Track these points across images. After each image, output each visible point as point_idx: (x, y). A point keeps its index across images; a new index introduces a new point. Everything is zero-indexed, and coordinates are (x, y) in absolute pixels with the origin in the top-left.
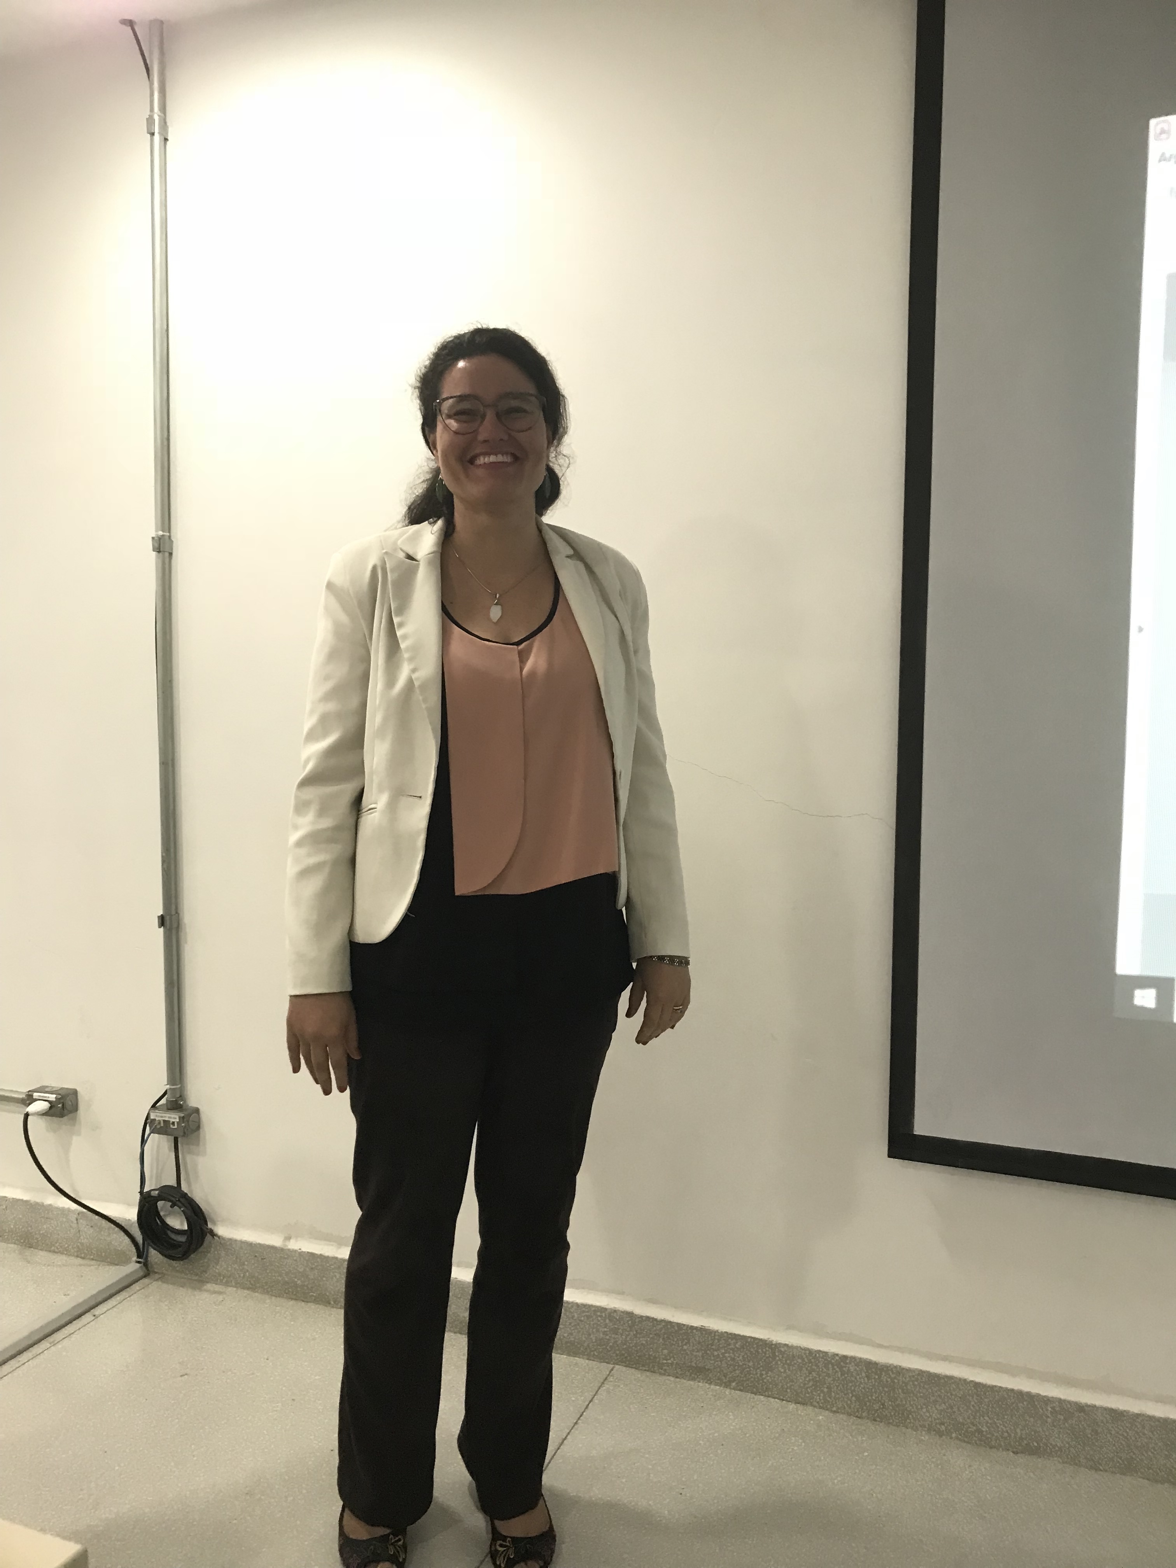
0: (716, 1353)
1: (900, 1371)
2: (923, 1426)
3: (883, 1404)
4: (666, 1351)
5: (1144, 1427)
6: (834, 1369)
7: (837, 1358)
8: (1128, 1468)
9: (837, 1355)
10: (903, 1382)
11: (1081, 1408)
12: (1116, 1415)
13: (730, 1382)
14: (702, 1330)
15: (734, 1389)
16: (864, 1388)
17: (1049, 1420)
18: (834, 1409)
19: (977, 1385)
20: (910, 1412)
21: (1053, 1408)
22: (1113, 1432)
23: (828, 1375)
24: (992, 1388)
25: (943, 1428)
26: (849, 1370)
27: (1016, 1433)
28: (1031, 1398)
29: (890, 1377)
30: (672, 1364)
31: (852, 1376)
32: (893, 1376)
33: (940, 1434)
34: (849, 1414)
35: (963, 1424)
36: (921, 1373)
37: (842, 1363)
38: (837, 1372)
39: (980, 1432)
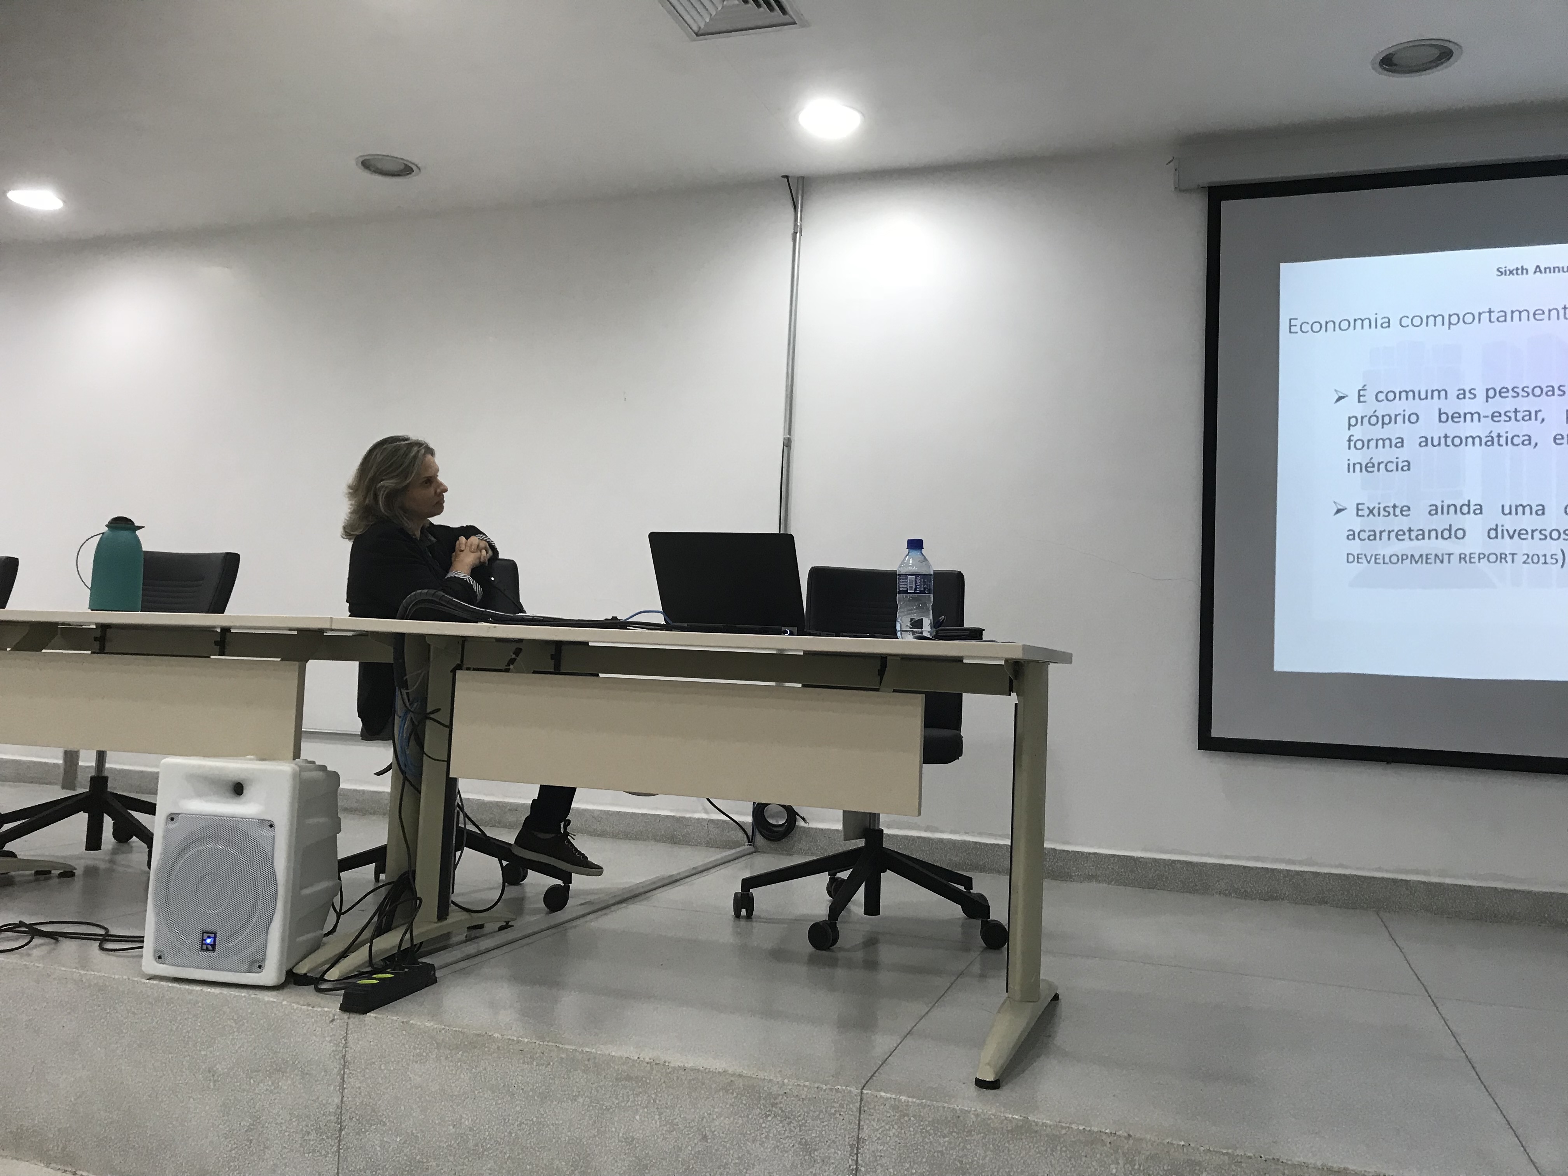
0: (1103, 866)
1: (1205, 865)
2: (1216, 893)
4: (1074, 868)
5: (1330, 880)
6: (1166, 868)
7: (1170, 862)
8: (1323, 901)
9: (1169, 860)
10: (1205, 871)
11: (1297, 873)
12: (1316, 875)
13: (1111, 882)
14: (1095, 854)
15: (1113, 885)
16: (1185, 876)
17: (1282, 881)
18: (1168, 889)
19: (1244, 867)
20: (1210, 886)
21: (1284, 875)
22: (1314, 884)
24: (1252, 868)
25: (1227, 892)
26: (1175, 867)
27: (1265, 890)
28: (1273, 870)
30: (1078, 875)
31: (1177, 870)
32: (1200, 868)
33: (1226, 895)
34: (1177, 891)
35: (1238, 889)
36: (1215, 865)
37: (1173, 864)
38: (1170, 869)
39: (1245, 891)
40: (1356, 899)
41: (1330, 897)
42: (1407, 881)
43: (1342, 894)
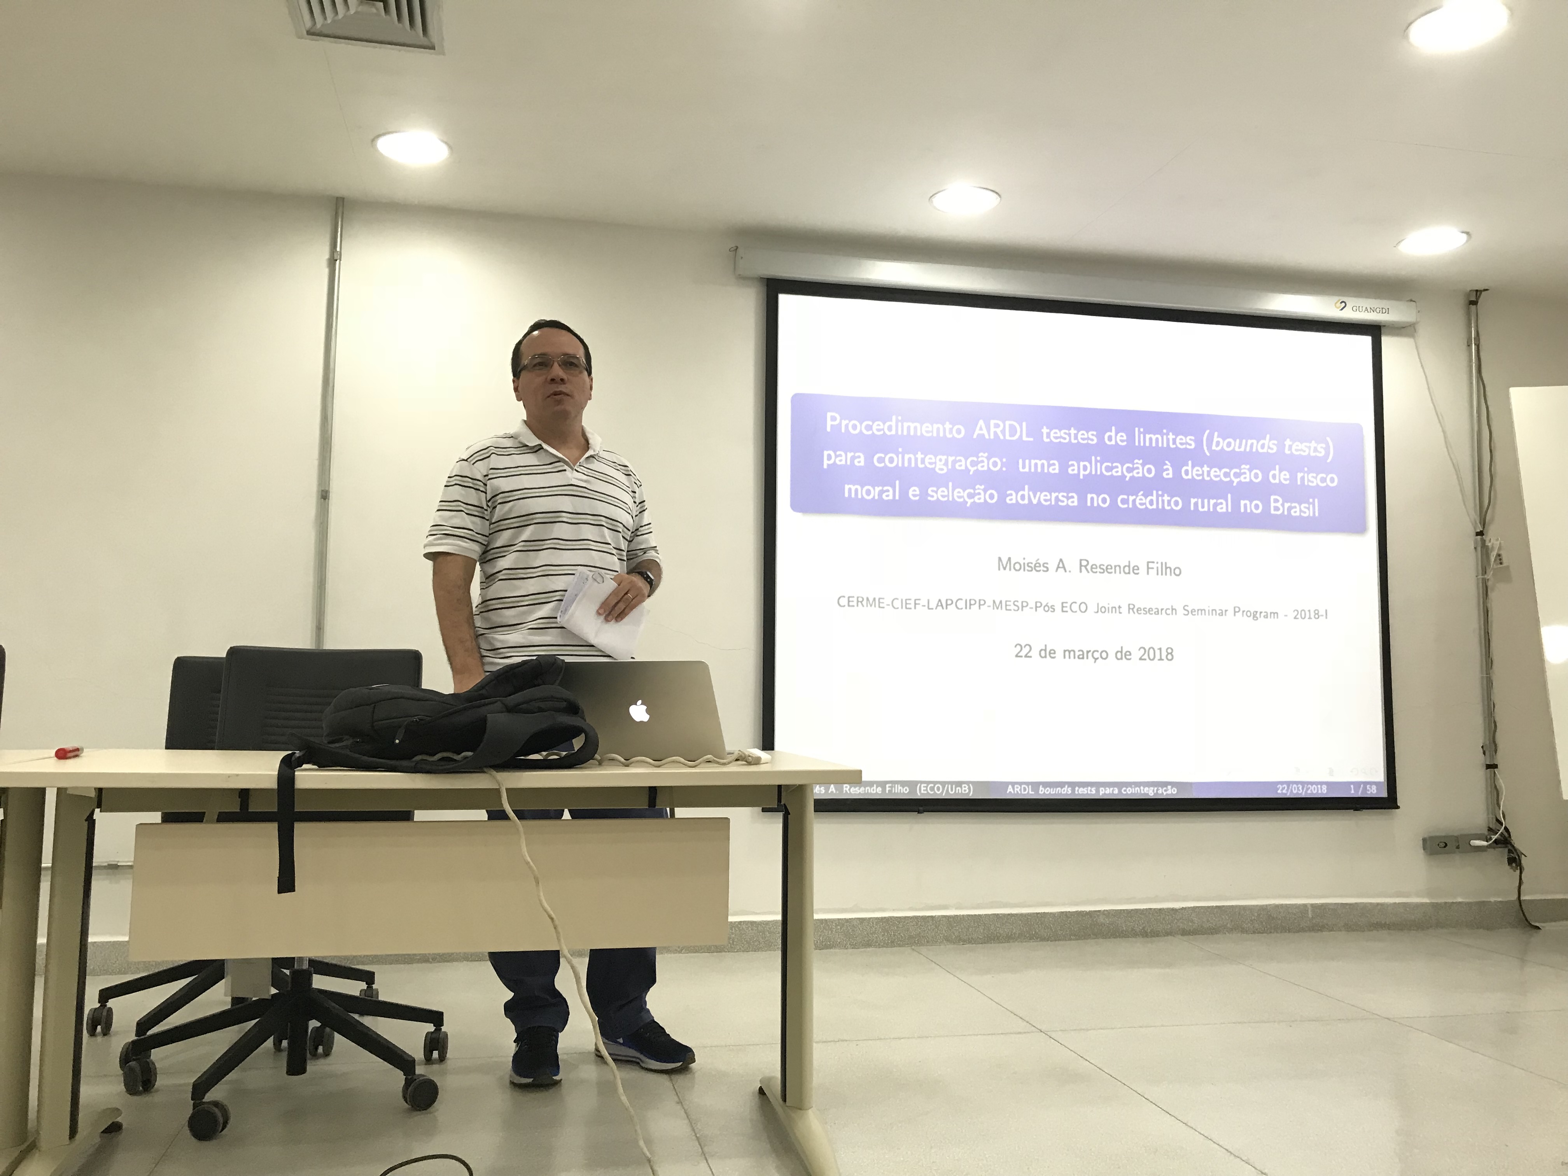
3: (759, 942)
5: (873, 923)
6: (735, 929)
7: (737, 923)
8: (868, 945)
9: (737, 922)
10: (769, 928)
11: (847, 920)
12: (862, 920)
13: (682, 950)
16: (750, 936)
17: (834, 930)
18: (736, 951)
20: (772, 943)
21: (836, 924)
22: (861, 929)
23: (733, 934)
26: (743, 928)
27: (820, 940)
29: (763, 927)
31: (744, 931)
32: (764, 926)
34: (743, 951)
37: (739, 926)
38: (737, 930)
40: (894, 938)
41: (873, 939)
42: (932, 917)
43: (883, 936)
